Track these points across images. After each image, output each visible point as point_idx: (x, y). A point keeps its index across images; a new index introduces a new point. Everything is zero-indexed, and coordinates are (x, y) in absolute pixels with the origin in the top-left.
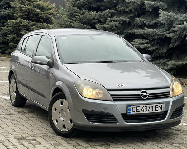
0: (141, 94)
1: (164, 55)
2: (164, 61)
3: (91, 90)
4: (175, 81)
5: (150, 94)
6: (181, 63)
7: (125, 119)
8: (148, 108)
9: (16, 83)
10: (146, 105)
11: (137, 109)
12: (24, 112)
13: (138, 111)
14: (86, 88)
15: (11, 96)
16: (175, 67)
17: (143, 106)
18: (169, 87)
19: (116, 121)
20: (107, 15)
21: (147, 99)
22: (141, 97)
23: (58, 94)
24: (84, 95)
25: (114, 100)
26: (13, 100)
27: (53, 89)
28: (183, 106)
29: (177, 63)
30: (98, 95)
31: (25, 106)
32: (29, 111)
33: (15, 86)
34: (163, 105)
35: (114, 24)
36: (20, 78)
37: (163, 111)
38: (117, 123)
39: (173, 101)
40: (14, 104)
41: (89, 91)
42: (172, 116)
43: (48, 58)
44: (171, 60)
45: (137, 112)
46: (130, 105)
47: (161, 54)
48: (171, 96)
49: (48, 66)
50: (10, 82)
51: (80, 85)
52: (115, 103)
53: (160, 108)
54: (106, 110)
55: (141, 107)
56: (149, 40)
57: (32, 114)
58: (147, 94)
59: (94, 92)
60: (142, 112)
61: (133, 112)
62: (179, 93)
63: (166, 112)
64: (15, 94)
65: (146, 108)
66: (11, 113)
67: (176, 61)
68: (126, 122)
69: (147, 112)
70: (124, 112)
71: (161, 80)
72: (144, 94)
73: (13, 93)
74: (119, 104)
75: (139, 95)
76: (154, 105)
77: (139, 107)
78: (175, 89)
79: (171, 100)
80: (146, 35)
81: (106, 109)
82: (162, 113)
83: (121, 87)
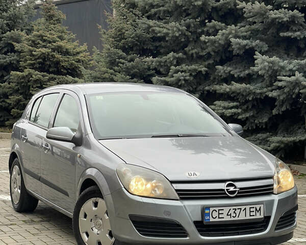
0: (225, 188)
1: (264, 127)
2: (264, 136)
3: (144, 181)
4: (283, 167)
5: (241, 189)
6: (292, 139)
7: (199, 231)
8: (238, 212)
9: (21, 174)
10: (235, 208)
11: (219, 214)
12: (34, 221)
13: (220, 216)
14: (135, 179)
15: (13, 195)
16: (282, 146)
17: (230, 208)
18: (271, 177)
19: (184, 233)
20: (171, 63)
21: (237, 197)
22: (225, 193)
23: (90, 189)
24: (132, 190)
25: (182, 199)
26: (16, 202)
27: (81, 181)
28: (296, 208)
29: (285, 139)
30: (155, 191)
31: (35, 210)
32: (41, 219)
33: (19, 177)
34: (262, 206)
35: (183, 76)
36: (27, 165)
37: (262, 216)
38: (186, 236)
39: (279, 200)
40: (17, 209)
41: (139, 183)
42: (277, 226)
43: (73, 130)
44: (276, 134)
45: (219, 218)
46: (208, 208)
47: (258, 125)
48: (275, 191)
49: (73, 144)
50: (11, 173)
51: (125, 174)
52: (182, 203)
53: (258, 212)
54: (169, 215)
55: (226, 209)
56: (239, 102)
57: (47, 225)
58: (235, 188)
59: (149, 186)
60: (227, 218)
61: (213, 218)
62: (289, 187)
63: (267, 219)
64: (19, 191)
65: (234, 212)
66: (12, 223)
67: (284, 137)
68: (202, 235)
69: (236, 219)
70: (199, 218)
71: (260, 166)
72: (232, 189)
73: (16, 189)
74: (189, 206)
75: (223, 190)
76: (248, 207)
77: (223, 210)
78: (282, 180)
79: (276, 198)
80: (235, 94)
81: (169, 213)
82: (261, 221)
83: (192, 176)
